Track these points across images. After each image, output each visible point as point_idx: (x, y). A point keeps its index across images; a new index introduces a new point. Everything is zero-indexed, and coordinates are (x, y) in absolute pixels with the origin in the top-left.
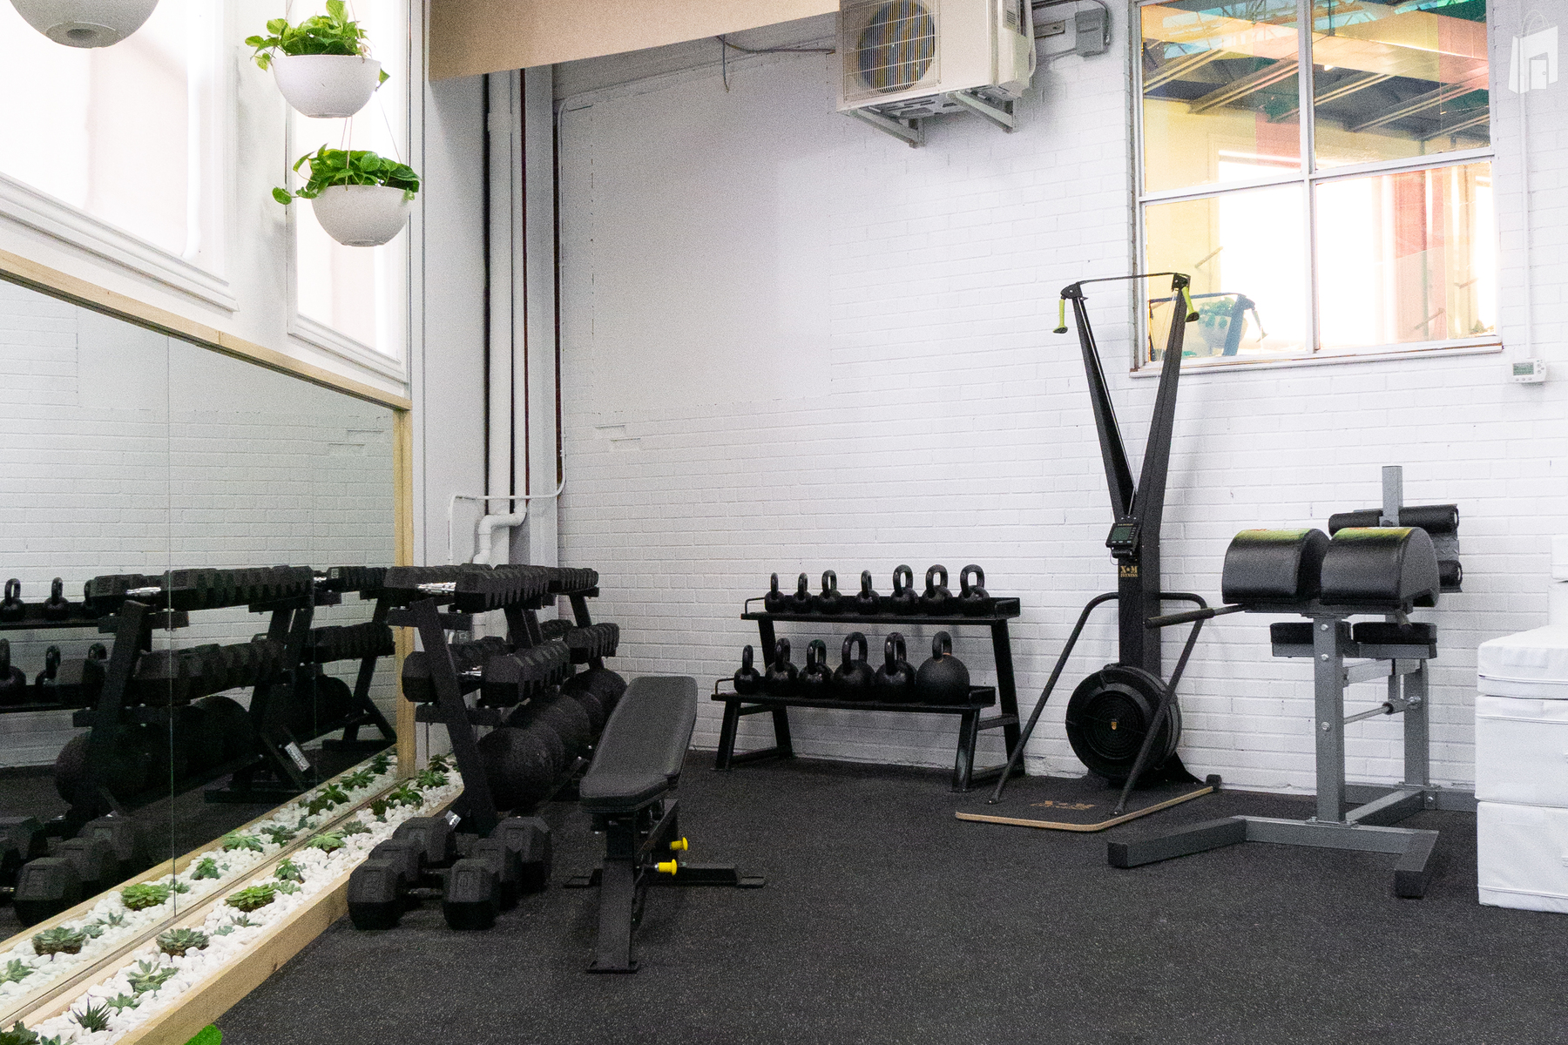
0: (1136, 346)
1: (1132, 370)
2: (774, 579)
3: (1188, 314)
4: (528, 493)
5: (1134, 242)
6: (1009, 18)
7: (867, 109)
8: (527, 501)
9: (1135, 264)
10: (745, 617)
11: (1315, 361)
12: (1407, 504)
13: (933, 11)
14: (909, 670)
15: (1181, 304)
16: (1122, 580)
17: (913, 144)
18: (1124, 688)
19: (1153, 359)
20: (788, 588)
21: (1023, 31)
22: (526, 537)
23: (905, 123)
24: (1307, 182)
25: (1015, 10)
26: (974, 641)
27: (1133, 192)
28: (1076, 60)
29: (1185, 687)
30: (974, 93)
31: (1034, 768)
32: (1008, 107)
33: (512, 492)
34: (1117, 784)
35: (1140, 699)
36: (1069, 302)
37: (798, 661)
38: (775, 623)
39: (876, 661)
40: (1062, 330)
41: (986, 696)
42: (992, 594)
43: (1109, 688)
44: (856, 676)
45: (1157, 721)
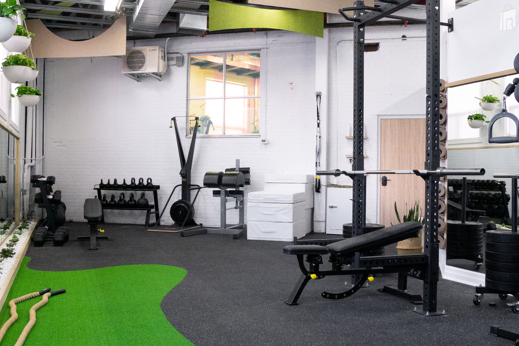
0: (187, 131)
1: (186, 136)
2: (102, 180)
3: (198, 126)
4: (35, 158)
5: (187, 108)
6: (162, 57)
7: (129, 74)
8: (35, 160)
9: (187, 113)
10: (94, 189)
11: (224, 136)
12: (240, 167)
13: (145, 54)
14: (135, 201)
15: (197, 123)
16: (183, 182)
17: (138, 81)
18: (183, 205)
19: (190, 134)
20: (105, 182)
21: (165, 60)
22: (35, 169)
23: (136, 77)
24: (224, 99)
25: (163, 55)
26: (149, 194)
27: (187, 97)
28: (175, 67)
29: (195, 205)
30: (153, 73)
31: (162, 223)
32: (160, 76)
33: (32, 158)
34: (180, 225)
35: (186, 207)
36: (173, 121)
37: (109, 199)
38: (101, 190)
39: (127, 199)
40: (171, 127)
41: (152, 207)
42: (154, 184)
43: (179, 205)
44: (122, 202)
45: (189, 212)
